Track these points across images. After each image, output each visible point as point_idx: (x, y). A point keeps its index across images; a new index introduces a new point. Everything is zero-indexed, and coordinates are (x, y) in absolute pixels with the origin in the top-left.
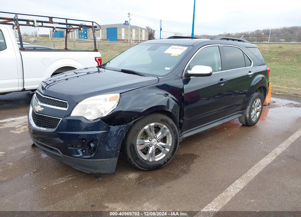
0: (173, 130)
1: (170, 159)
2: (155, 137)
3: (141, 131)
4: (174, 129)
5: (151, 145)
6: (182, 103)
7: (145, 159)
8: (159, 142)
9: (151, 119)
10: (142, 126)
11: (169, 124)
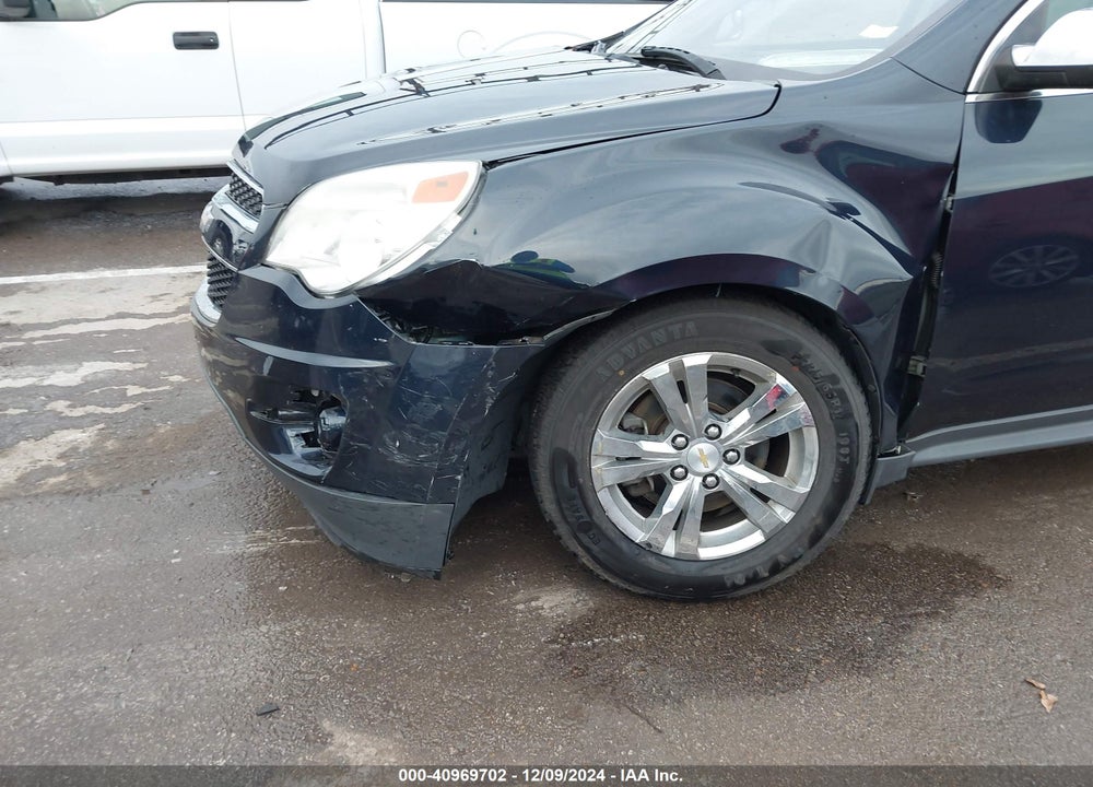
0: (830, 406)
1: (788, 565)
2: (713, 430)
3: (628, 390)
4: (836, 402)
5: (679, 470)
6: (937, 258)
7: (639, 536)
8: (731, 463)
9: (691, 325)
10: (628, 361)
11: (805, 370)
